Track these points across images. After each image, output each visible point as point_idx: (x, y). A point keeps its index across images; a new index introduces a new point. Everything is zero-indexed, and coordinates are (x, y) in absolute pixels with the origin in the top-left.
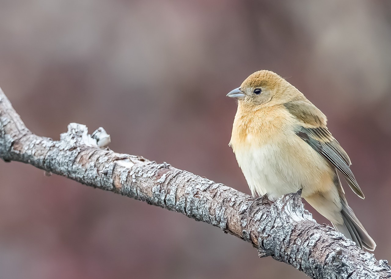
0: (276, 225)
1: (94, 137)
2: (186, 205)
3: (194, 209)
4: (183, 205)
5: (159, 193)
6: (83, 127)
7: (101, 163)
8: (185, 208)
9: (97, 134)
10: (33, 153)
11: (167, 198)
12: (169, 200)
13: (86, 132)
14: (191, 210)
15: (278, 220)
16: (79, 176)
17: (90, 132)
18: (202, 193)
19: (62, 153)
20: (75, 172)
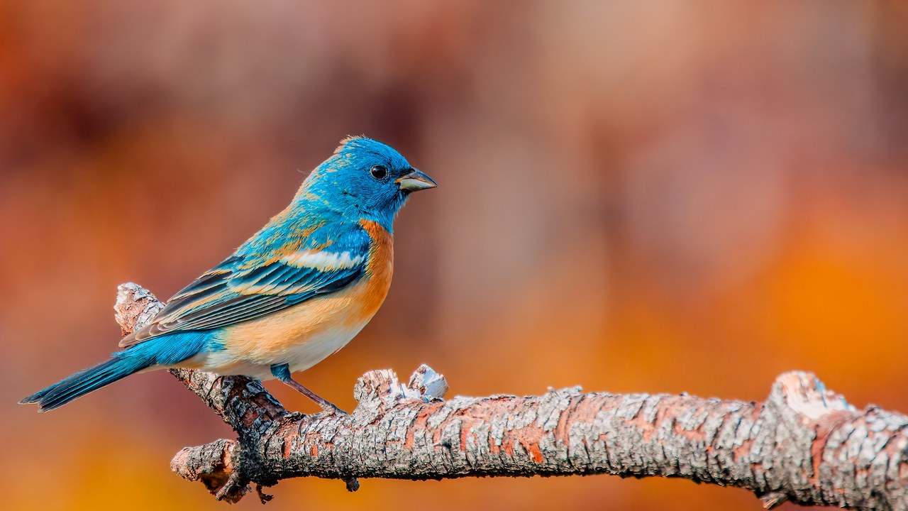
0: (779, 439)
1: (415, 387)
2: (608, 455)
3: (626, 457)
4: (604, 457)
5: (555, 449)
6: (387, 373)
7: (435, 427)
8: (608, 462)
9: (417, 376)
10: (308, 450)
11: (572, 454)
12: (576, 458)
13: (395, 380)
14: (620, 463)
15: (781, 428)
16: (401, 466)
17: (404, 378)
18: (631, 423)
19: (360, 432)
20: (392, 462)
